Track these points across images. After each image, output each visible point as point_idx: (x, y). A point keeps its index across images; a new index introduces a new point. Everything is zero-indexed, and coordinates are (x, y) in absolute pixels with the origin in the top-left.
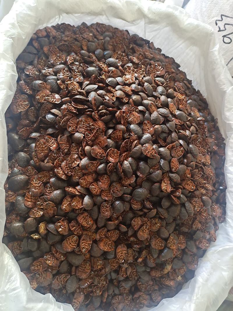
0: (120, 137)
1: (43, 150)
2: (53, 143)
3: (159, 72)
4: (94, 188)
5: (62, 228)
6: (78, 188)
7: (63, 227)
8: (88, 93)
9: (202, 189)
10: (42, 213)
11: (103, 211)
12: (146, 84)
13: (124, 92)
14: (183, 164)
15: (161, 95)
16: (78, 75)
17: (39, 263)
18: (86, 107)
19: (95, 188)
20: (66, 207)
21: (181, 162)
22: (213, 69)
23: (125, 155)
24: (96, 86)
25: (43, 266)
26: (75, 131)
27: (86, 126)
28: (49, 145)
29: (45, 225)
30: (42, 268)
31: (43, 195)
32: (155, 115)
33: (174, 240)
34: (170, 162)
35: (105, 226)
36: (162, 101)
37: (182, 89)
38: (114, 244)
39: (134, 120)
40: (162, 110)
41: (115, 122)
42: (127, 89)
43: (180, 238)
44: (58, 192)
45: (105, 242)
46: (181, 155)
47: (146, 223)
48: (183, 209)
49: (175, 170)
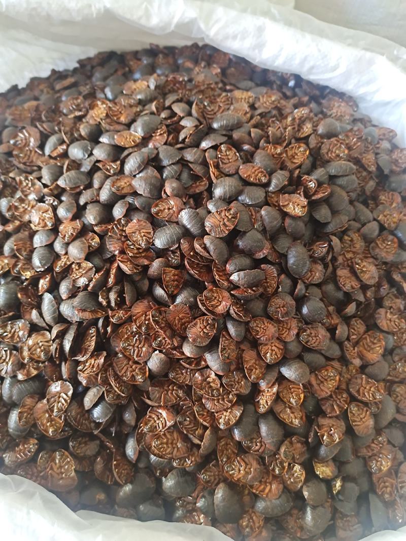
0: (177, 275)
1: (172, 443)
2: (158, 416)
3: (32, 140)
4: (271, 355)
5: (334, 433)
6: (263, 385)
7: (331, 430)
8: (60, 318)
9: (303, 129)
10: (297, 468)
11: (316, 344)
12: (61, 183)
13: (74, 239)
14: (252, 154)
15: (91, 154)
16: (13, 331)
17: (380, 482)
18: (92, 331)
19: (272, 350)
20: (296, 418)
21: (248, 158)
22: (48, 17)
23: (219, 275)
24: (48, 298)
25: (387, 477)
26: (144, 366)
27: (138, 342)
28: (163, 428)
29: (319, 463)
30: (390, 478)
31: (263, 459)
32: (140, 185)
33: (385, 213)
34: (246, 183)
35: (341, 344)
36: (106, 157)
37: (79, 101)
38: (371, 332)
39: (144, 236)
40: (131, 165)
41: (140, 277)
42: (67, 229)
43: (384, 200)
44: (264, 429)
45: (365, 349)
46: (235, 153)
47: (348, 260)
48: (341, 181)
49: (265, 176)
